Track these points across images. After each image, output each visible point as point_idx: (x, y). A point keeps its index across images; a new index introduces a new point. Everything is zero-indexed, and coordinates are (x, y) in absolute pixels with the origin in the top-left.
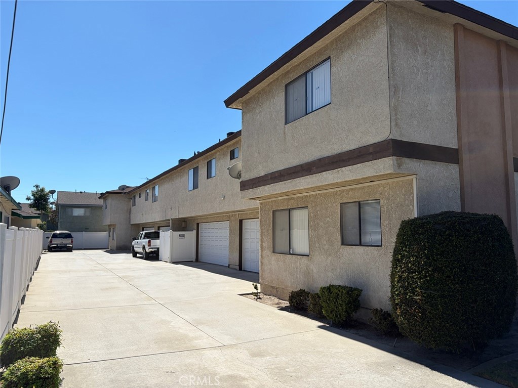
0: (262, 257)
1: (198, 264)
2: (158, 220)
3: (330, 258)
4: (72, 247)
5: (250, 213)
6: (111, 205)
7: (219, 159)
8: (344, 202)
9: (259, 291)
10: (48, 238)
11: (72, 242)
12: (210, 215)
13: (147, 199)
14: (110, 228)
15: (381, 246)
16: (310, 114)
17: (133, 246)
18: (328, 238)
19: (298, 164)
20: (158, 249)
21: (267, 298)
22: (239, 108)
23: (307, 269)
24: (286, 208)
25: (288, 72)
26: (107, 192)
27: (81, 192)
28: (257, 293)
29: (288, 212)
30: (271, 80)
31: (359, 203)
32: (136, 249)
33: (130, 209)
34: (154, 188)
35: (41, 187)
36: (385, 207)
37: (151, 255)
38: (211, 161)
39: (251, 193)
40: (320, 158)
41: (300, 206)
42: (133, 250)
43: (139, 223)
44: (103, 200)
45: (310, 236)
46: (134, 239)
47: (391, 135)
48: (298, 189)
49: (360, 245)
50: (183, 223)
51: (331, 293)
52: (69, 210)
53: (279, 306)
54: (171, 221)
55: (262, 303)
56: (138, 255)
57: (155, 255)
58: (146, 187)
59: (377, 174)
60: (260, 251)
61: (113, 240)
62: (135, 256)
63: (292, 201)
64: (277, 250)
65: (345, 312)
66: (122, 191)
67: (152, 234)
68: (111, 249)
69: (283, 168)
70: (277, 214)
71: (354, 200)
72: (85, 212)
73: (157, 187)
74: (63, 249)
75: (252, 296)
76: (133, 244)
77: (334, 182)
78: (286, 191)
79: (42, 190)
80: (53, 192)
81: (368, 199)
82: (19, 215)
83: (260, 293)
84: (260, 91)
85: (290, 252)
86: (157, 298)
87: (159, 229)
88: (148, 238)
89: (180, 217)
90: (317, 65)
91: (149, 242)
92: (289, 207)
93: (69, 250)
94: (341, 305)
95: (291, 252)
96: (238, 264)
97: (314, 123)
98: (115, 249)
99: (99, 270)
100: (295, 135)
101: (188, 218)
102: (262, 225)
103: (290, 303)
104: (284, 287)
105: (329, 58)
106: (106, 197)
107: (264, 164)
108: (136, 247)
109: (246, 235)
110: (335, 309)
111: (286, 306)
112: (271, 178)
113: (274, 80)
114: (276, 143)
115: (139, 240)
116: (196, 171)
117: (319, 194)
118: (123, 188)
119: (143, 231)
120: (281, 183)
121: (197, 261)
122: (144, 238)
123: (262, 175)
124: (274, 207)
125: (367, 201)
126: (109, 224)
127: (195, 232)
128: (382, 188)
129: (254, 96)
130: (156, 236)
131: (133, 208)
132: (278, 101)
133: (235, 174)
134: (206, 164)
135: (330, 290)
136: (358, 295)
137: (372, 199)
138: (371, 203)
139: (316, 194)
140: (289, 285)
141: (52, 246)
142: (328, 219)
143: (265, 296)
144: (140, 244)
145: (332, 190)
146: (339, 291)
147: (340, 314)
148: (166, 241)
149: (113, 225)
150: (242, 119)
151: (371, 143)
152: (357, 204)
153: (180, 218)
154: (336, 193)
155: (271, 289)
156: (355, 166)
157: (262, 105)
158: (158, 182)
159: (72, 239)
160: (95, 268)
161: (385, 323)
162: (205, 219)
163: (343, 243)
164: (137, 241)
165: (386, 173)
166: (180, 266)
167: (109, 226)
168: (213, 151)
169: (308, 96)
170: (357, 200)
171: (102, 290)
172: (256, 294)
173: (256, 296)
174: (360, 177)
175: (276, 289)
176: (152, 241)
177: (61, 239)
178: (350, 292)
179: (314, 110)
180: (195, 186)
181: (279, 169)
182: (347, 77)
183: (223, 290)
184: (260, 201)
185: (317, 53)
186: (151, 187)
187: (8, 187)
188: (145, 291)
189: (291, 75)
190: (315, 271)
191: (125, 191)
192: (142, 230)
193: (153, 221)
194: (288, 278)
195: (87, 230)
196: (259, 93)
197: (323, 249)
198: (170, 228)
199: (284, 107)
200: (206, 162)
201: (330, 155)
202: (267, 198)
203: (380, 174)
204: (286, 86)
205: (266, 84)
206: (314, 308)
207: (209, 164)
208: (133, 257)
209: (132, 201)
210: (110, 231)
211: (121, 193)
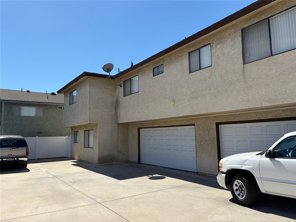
11: (27, 153)
14: (79, 130)
27: (28, 91)
33: (117, 102)
52: (15, 108)
61: (86, 147)
66: (107, 74)
72: (37, 112)
118: (109, 68)
159: (27, 149)
177: (8, 149)
195: (39, 134)
209: (121, 88)
210: (77, 136)
211: (105, 77)
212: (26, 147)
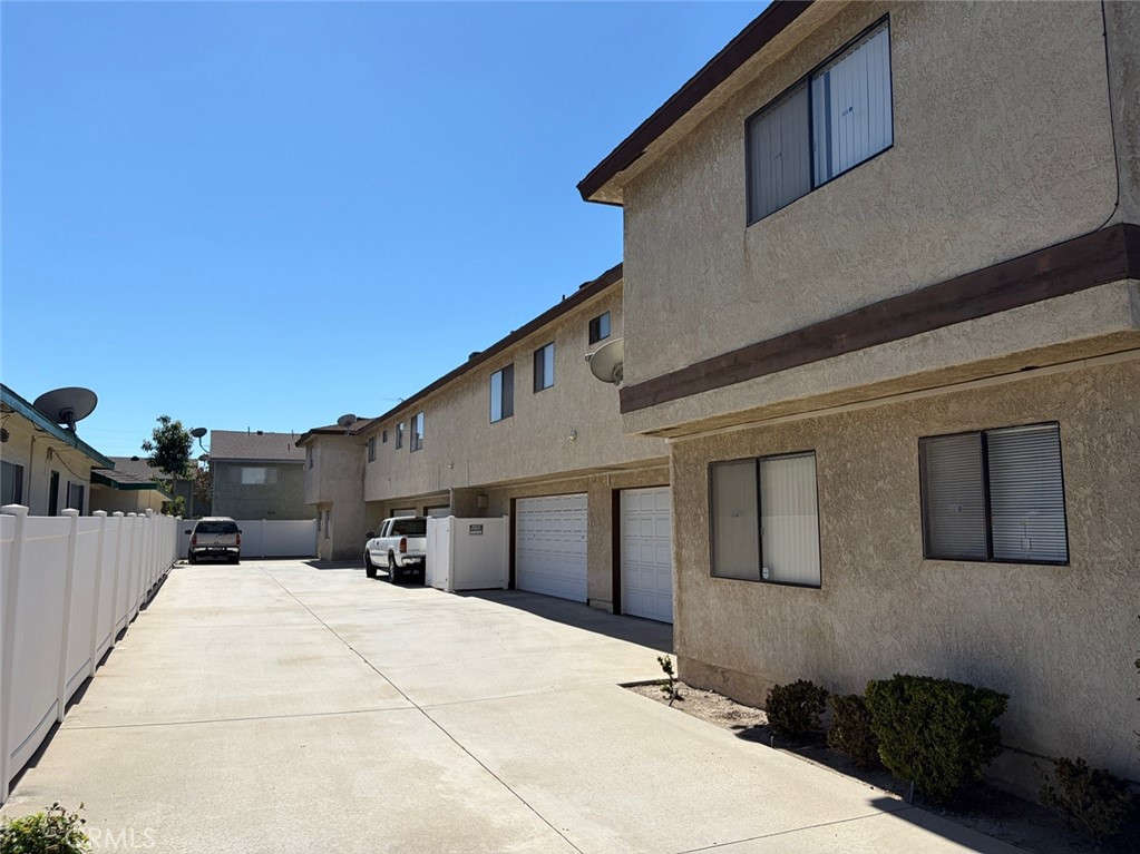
0: (680, 587)
1: (514, 595)
2: (424, 492)
3: (887, 595)
4: (238, 553)
5: (640, 474)
6: (322, 459)
7: (563, 343)
8: (932, 433)
9: (675, 676)
10: (189, 532)
11: (238, 542)
12: (542, 478)
13: (399, 446)
14: (321, 510)
15: (1067, 563)
16: (825, 187)
17: (368, 552)
18: (882, 537)
19: (791, 329)
20: (423, 558)
21: (699, 699)
22: (615, 201)
23: (815, 624)
24: (749, 455)
25: (754, 85)
26: (313, 431)
27: (260, 433)
28: (671, 681)
29: (754, 464)
30: (706, 114)
31: (984, 435)
32: (375, 560)
33: (364, 470)
34: (414, 420)
35: (173, 422)
36: (1080, 445)
37: (408, 572)
38: (543, 349)
39: (650, 417)
40: (859, 306)
41: (790, 449)
42: (369, 560)
43: (383, 498)
44: (305, 449)
45: (824, 533)
46: (371, 536)
47: (1119, 211)
48: (793, 398)
49: (990, 557)
50: (480, 498)
51: (907, 701)
52: (234, 470)
53: (735, 723)
54: (451, 494)
55: (687, 712)
56: (380, 573)
57: (416, 572)
58: (398, 419)
59: (1070, 339)
60: (674, 570)
61: (326, 537)
62: (371, 574)
63: (767, 437)
64: (723, 567)
65: (956, 762)
66: (345, 429)
67: (410, 525)
68: (322, 559)
69: (743, 344)
70: (722, 472)
71: (967, 428)
72: (268, 476)
73: (421, 417)
74: (219, 558)
75: (657, 690)
76: (368, 546)
77: (911, 373)
78: (754, 407)
79: (176, 427)
80: (200, 433)
81: (1014, 423)
82: (107, 481)
83: (676, 680)
84: (673, 148)
85: (761, 574)
86: (412, 691)
87: (426, 514)
88: (401, 534)
89: (471, 485)
90: (845, 49)
91: (403, 542)
92: (757, 453)
93: (233, 559)
94: (943, 741)
95: (766, 576)
96: (611, 599)
97: (840, 209)
98: (330, 558)
99: (284, 610)
100: (779, 250)
101: (490, 486)
102: (677, 502)
103: (769, 718)
104: (744, 670)
105: (886, 17)
106: (311, 442)
107: (687, 337)
108: (374, 554)
109: (630, 529)
110: (923, 750)
111: (756, 726)
112: (707, 375)
113: (713, 115)
114: (720, 277)
115: (381, 539)
116: (508, 373)
117: (849, 414)
118: (347, 420)
119: (392, 516)
120: (736, 385)
121: (512, 589)
122: (392, 534)
123: (682, 367)
124: (712, 454)
125: (1013, 427)
126: (317, 501)
127: (506, 519)
128: (1066, 386)
129: (656, 163)
130: (419, 528)
131: (370, 466)
132: (727, 166)
133: (607, 371)
134: (532, 358)
135: (902, 690)
136: (998, 712)
137: (1030, 420)
138: (1024, 434)
139: (841, 414)
140: (762, 665)
141: (197, 550)
142: (880, 484)
143: (691, 691)
144: (382, 548)
145: (892, 401)
146: (935, 696)
147: (939, 768)
148: (440, 541)
149: (327, 504)
150: (625, 227)
151: (1042, 244)
152: (977, 438)
153: (470, 488)
154: (905, 408)
155: (707, 673)
156: (984, 320)
157: (681, 182)
158: (422, 405)
159: (238, 536)
160: (278, 605)
161: (1107, 811)
162: (529, 488)
163: (931, 553)
164: (377, 540)
165: (1103, 333)
166: (472, 599)
167: (319, 505)
168: (548, 326)
169: (815, 139)
170: (976, 427)
171: (280, 663)
172: (667, 685)
173: (668, 690)
174: (1004, 354)
175: (723, 673)
176: (410, 541)
177: (214, 536)
178: (971, 703)
179: (834, 175)
180: (507, 412)
181: (730, 349)
182: (950, 60)
183: (580, 670)
184: (673, 440)
185: (844, 15)
186: (409, 417)
187: (69, 413)
188: (383, 667)
189: (763, 91)
190: (840, 629)
191: (352, 428)
192: (389, 514)
193: (414, 494)
194: (758, 646)
195: (272, 515)
196: (671, 153)
197: (866, 568)
198: (449, 509)
199: (743, 180)
200: (532, 351)
201: (893, 295)
202: (694, 429)
203: (1081, 337)
204: (750, 123)
205: (692, 126)
206: (848, 738)
207: (539, 356)
208: (369, 576)
209: (367, 449)
210: (320, 519)
211: (342, 433)
212: (235, 535)
